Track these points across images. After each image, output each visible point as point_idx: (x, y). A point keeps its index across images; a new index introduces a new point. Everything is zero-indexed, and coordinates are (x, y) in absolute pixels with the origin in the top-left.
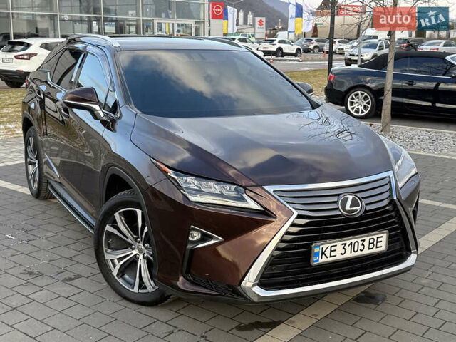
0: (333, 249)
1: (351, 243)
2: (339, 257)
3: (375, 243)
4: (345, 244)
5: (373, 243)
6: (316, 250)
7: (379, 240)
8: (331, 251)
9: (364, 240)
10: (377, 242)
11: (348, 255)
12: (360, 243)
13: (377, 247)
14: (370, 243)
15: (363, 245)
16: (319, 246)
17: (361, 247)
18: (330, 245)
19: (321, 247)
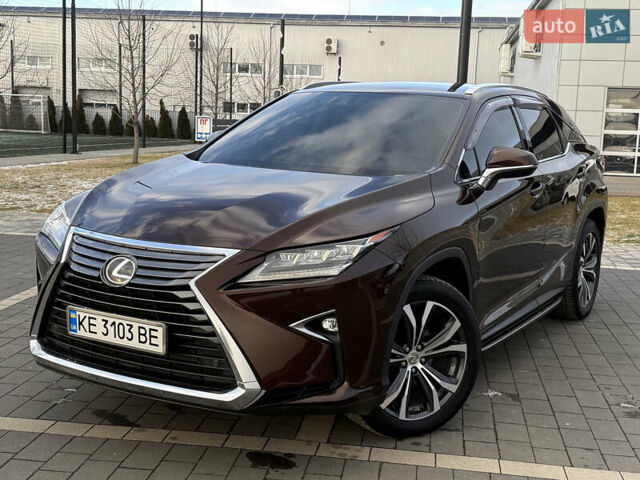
0: (92, 321)
1: (114, 323)
2: (99, 337)
3: (148, 335)
4: (107, 322)
5: (144, 335)
6: (73, 315)
7: (153, 333)
8: (90, 324)
9: (131, 326)
10: (151, 336)
11: (111, 339)
12: (127, 328)
13: (151, 344)
14: (140, 334)
15: (130, 331)
16: (75, 312)
17: (128, 335)
18: (88, 315)
19: (78, 313)
